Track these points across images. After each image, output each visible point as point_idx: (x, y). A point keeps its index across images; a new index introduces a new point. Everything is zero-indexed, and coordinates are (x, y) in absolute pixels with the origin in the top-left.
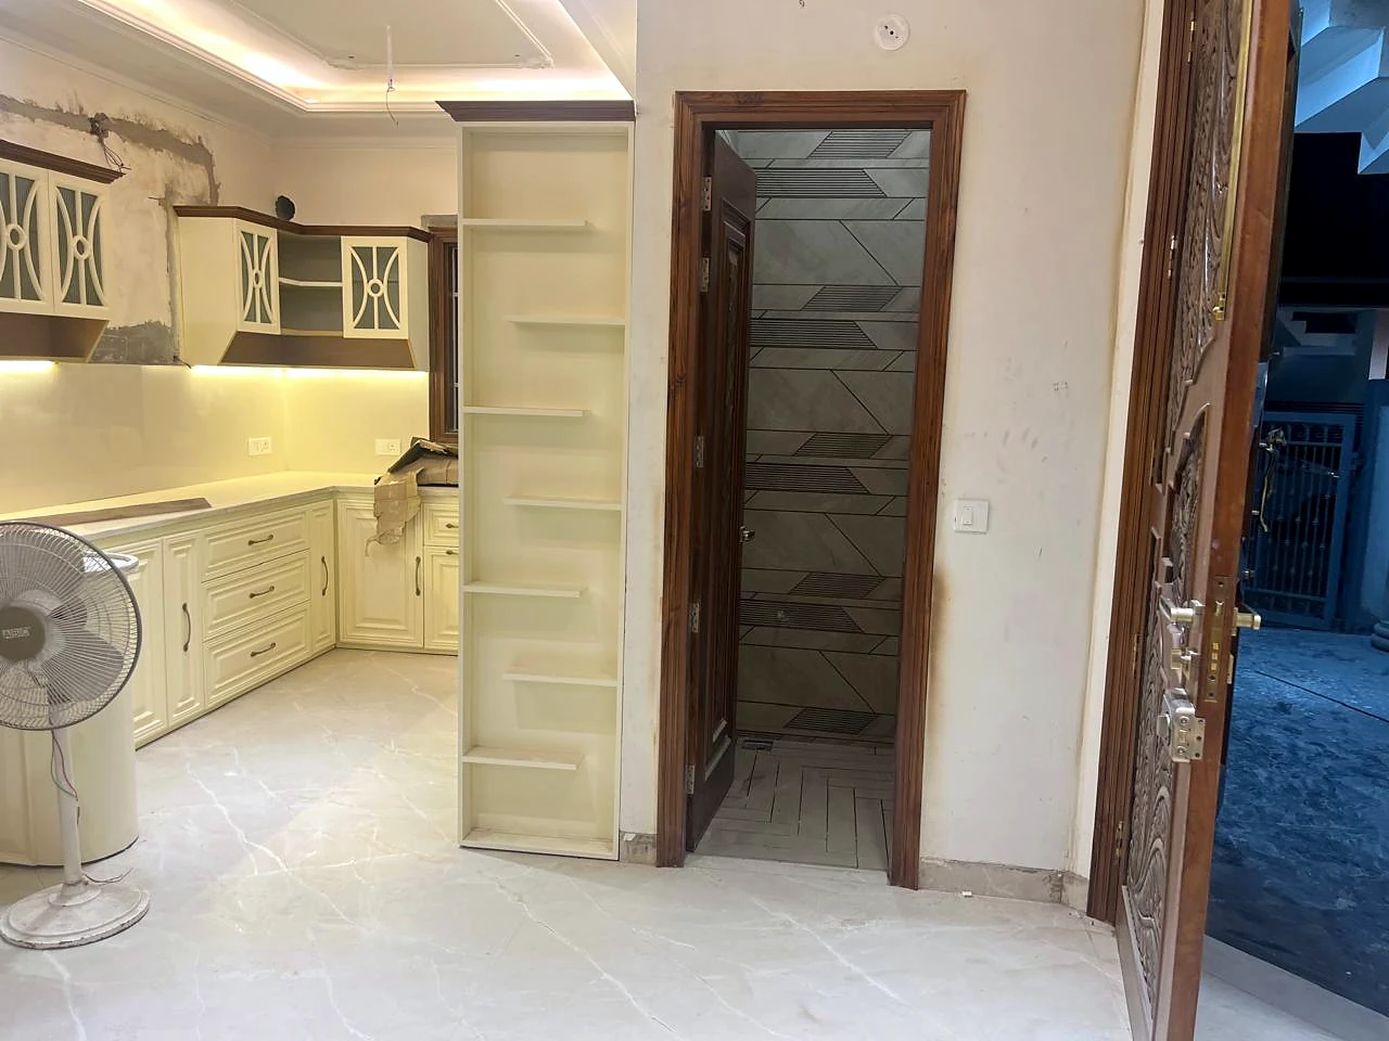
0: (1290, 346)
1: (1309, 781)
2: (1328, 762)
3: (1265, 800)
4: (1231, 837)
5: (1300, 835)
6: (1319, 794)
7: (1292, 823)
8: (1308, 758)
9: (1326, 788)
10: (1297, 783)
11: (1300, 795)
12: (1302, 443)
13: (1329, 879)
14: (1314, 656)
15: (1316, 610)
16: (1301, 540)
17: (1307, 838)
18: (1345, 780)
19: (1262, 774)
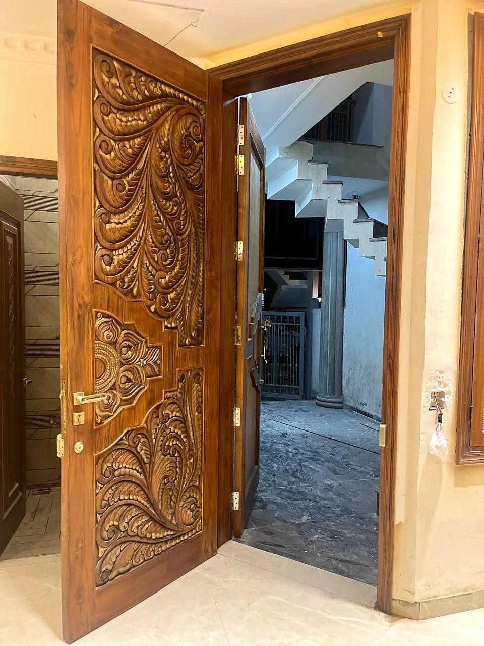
0: (284, 285)
1: (293, 466)
2: (300, 456)
3: (276, 478)
4: (263, 497)
5: (288, 491)
6: (296, 471)
7: (286, 486)
8: (292, 456)
9: (299, 468)
10: (288, 468)
11: (290, 473)
12: (286, 324)
13: (299, 508)
14: (296, 411)
15: (296, 391)
16: (289, 364)
17: (292, 492)
18: (306, 464)
19: (275, 465)
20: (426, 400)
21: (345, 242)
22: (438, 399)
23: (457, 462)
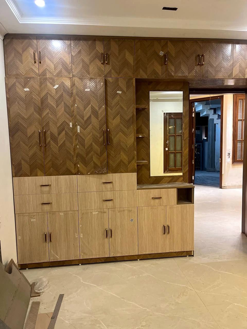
20: (227, 154)
21: (215, 124)
22: (229, 154)
23: (232, 164)
